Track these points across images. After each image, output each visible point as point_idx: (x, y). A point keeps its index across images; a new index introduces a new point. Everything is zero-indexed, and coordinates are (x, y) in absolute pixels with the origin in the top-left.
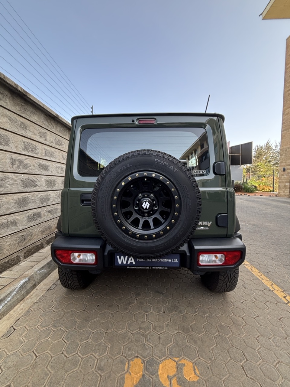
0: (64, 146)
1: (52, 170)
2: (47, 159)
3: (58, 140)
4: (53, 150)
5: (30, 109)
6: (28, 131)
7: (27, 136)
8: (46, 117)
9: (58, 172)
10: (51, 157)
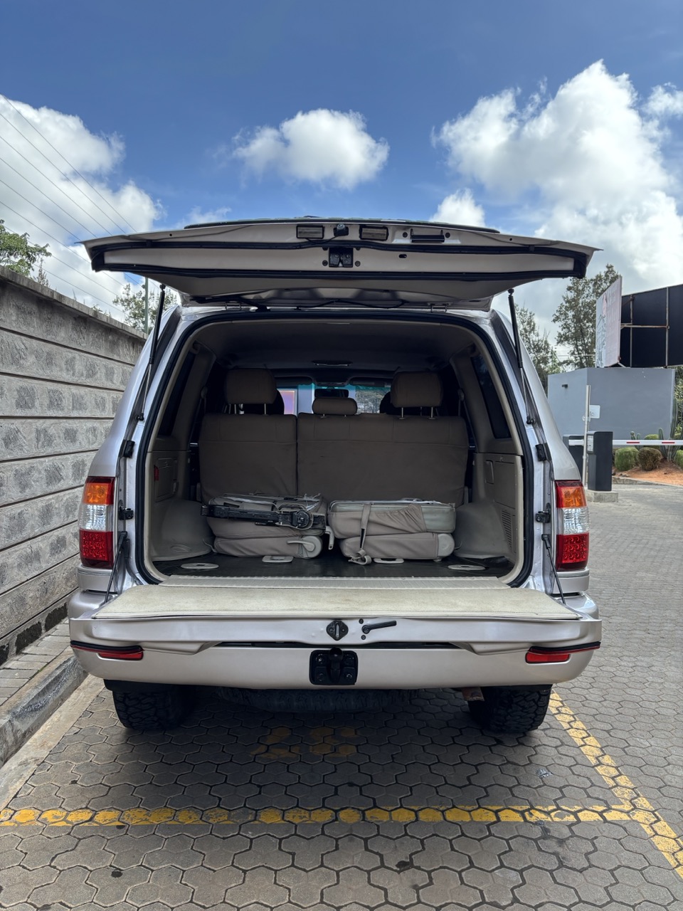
0: (98, 375)
1: (80, 437)
2: (75, 416)
3: (90, 365)
4: (83, 391)
5: (57, 318)
6: (54, 367)
7: (53, 378)
8: (74, 322)
9: (89, 442)
10: (80, 409)
